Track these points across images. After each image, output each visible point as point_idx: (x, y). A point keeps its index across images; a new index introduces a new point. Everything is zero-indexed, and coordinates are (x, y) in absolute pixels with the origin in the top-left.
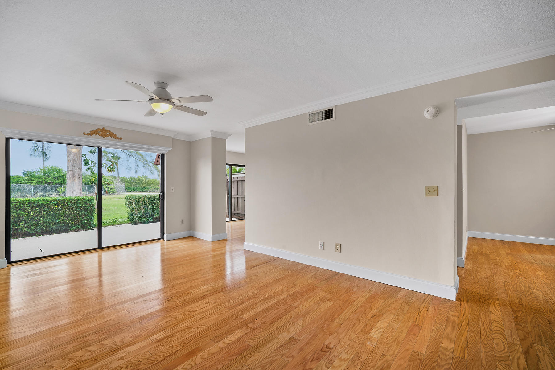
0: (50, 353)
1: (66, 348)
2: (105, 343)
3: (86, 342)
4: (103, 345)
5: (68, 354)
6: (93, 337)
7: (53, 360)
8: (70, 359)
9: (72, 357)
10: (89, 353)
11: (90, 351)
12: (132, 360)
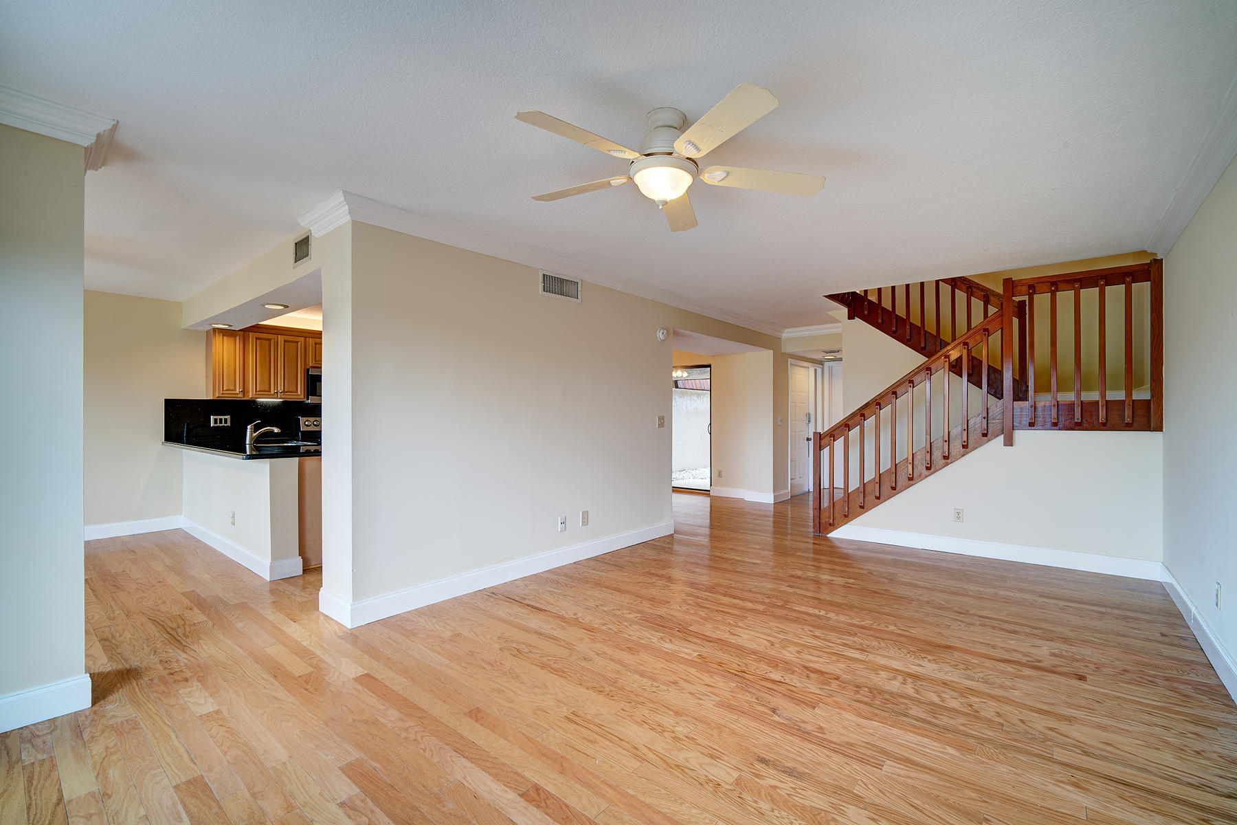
0: (989, 734)
1: (963, 725)
2: (913, 690)
3: (932, 712)
4: (917, 692)
5: (968, 715)
6: (915, 711)
7: (990, 720)
8: (971, 706)
9: (966, 705)
10: (943, 695)
11: (939, 696)
12: (913, 657)
